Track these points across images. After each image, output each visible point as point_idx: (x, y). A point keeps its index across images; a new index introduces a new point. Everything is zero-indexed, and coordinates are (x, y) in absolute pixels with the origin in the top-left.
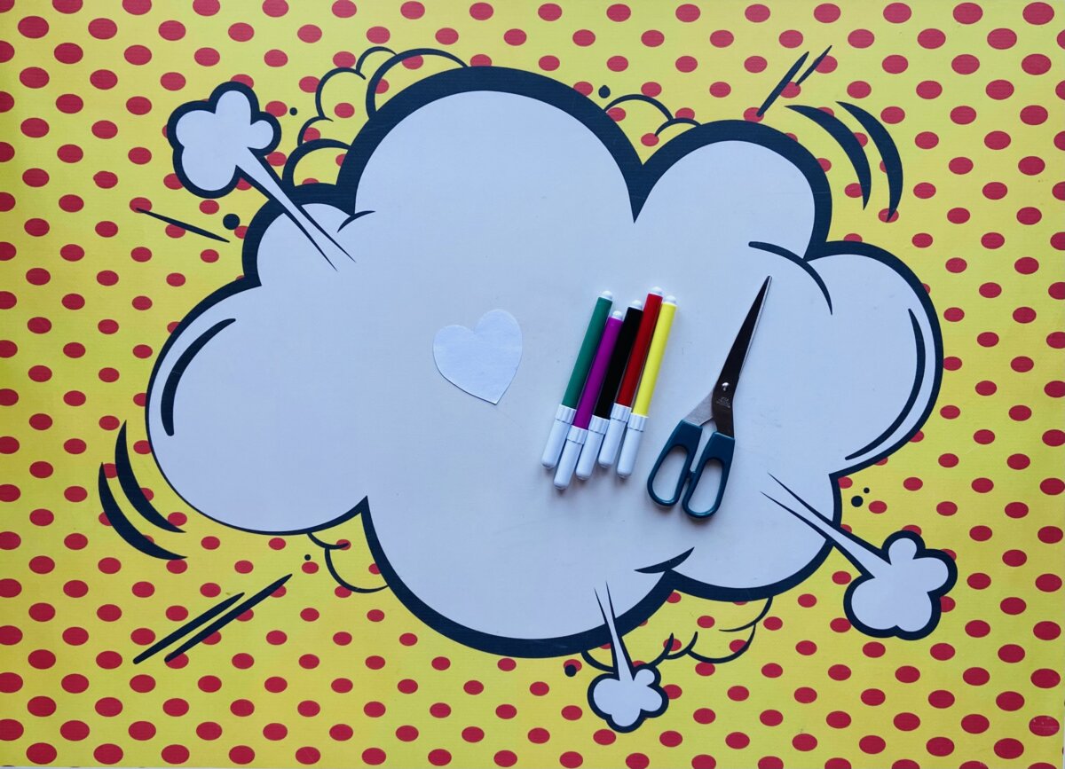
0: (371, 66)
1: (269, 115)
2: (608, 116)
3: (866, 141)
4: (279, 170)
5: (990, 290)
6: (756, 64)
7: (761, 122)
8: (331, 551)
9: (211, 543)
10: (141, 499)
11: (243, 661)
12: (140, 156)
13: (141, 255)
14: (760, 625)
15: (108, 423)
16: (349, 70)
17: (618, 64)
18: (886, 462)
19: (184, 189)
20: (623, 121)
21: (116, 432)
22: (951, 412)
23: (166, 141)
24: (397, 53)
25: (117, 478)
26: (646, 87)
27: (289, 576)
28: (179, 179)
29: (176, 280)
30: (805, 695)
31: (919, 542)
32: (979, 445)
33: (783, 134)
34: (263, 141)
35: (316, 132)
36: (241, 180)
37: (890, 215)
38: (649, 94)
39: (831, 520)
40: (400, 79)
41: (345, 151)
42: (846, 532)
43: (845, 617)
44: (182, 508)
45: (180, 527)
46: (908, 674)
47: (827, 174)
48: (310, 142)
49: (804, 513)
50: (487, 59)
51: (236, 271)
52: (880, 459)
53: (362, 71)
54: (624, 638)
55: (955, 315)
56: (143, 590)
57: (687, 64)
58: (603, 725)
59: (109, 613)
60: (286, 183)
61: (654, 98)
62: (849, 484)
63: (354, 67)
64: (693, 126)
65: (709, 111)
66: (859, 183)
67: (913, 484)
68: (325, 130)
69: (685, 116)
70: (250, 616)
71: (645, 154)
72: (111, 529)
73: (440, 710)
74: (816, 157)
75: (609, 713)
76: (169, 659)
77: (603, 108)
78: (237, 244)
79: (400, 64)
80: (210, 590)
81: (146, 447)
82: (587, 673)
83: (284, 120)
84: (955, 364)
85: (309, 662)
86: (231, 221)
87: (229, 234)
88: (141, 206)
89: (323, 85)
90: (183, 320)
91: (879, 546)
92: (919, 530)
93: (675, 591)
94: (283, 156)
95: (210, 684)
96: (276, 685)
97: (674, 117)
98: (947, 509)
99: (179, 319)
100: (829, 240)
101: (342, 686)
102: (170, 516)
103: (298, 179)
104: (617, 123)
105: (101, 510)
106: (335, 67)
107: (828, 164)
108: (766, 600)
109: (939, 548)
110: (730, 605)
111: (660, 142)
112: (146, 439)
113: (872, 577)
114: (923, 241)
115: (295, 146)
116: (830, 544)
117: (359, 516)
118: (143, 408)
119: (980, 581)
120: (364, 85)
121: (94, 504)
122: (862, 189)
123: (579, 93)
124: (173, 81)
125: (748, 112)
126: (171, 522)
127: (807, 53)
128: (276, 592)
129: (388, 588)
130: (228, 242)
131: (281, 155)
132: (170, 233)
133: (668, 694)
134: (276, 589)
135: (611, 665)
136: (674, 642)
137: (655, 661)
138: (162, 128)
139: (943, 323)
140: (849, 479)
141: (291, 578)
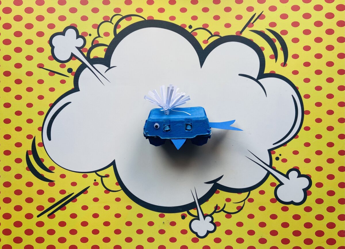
0: (115, 21)
1: (83, 37)
2: (192, 35)
3: (276, 41)
4: (85, 54)
5: (318, 88)
6: (239, 17)
7: (241, 36)
8: (103, 178)
9: (63, 176)
10: (40, 162)
11: (73, 216)
12: (40, 50)
13: (41, 82)
14: (246, 201)
15: (29, 137)
16: (109, 22)
17: (194, 18)
19: (54, 60)
20: (197, 36)
21: (32, 140)
22: (307, 129)
23: (49, 45)
24: (123, 16)
25: (32, 155)
26: (204, 25)
27: (89, 187)
29: (52, 90)
30: (262, 225)
31: (299, 172)
32: (317, 139)
33: (249, 39)
34: (80, 45)
35: (98, 41)
36: (73, 57)
37: (284, 64)
38: (205, 27)
39: (269, 164)
40: (124, 24)
41: (107, 47)
42: (274, 169)
43: (275, 198)
44: (54, 165)
45: (52, 171)
46: (297, 217)
47: (264, 52)
48: (95, 45)
49: (260, 163)
50: (152, 17)
51: (72, 86)
52: (285, 144)
53: (112, 22)
54: (201, 206)
55: (307, 96)
56: (40, 192)
57: (217, 18)
58: (195, 236)
59: (29, 200)
60: (88, 58)
61: (206, 28)
62: (274, 153)
64: (219, 37)
65: (224, 32)
66: (274, 54)
67: (296, 153)
68: (100, 41)
69: (217, 34)
70: (76, 201)
71: (204, 46)
72: (30, 171)
73: (140, 232)
74: (260, 46)
75: (196, 232)
76: (49, 216)
77: (190, 32)
78: (72, 78)
79: (124, 19)
80: (63, 192)
81: (42, 145)
82: (189, 218)
83: (87, 38)
84: (308, 112)
85: (96, 216)
86: (70, 70)
87: (69, 74)
88: (41, 66)
89: (99, 27)
90: (54, 102)
91: (285, 173)
92: (298, 168)
93: (218, 190)
95: (62, 224)
96: (84, 224)
97: (213, 35)
98: (307, 161)
99: (53, 103)
100: (265, 72)
101: (107, 224)
102: (50, 167)
103: (92, 57)
104: (195, 37)
105: (27, 166)
106: (103, 21)
107: (264, 49)
108: (248, 192)
109: (305, 174)
110: (237, 194)
111: (209, 42)
112: (42, 142)
113: (284, 184)
114: (295, 73)
115: (91, 46)
116: (269, 173)
117: (112, 166)
118: (41, 132)
119: (319, 185)
120: (113, 26)
121: (24, 164)
122: (275, 56)
123: (182, 27)
124: (51, 26)
125: (237, 33)
126: (50, 169)
127: (256, 14)
128: (85, 192)
129: (122, 190)
130: (69, 77)
131: (86, 49)
132: (50, 74)
133: (216, 225)
134: (85, 191)
135: (196, 215)
136: (218, 207)
137: (211, 214)
138: (47, 41)
139: (304, 100)
140: (274, 151)
141: (90, 188)
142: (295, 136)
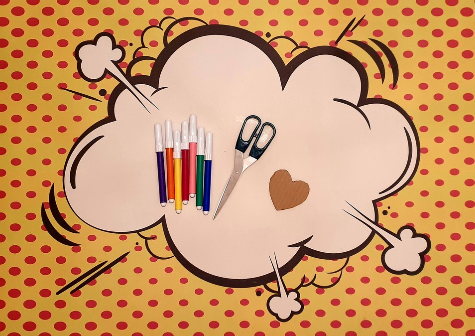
0: (165, 25)
1: (120, 46)
2: (270, 45)
3: (382, 55)
4: (124, 70)
6: (334, 22)
7: (337, 47)
8: (148, 241)
9: (92, 238)
10: (60, 218)
11: (107, 293)
12: (62, 65)
13: (62, 108)
14: (344, 270)
15: (46, 183)
16: (157, 27)
17: (274, 23)
18: (397, 194)
19: (82, 78)
20: (277, 47)
21: (50, 187)
22: (425, 172)
23: (74, 58)
24: (177, 19)
25: (50, 209)
26: (286, 32)
27: (129, 252)
28: (80, 74)
29: (77, 119)
30: (366, 302)
31: (414, 231)
32: (437, 186)
33: (346, 52)
34: (118, 58)
35: (141, 53)
36: (107, 74)
37: (394, 86)
38: (288, 36)
40: (178, 30)
41: (154, 61)
42: (381, 226)
43: (382, 265)
44: (80, 223)
45: (78, 231)
46: (411, 291)
47: (366, 69)
48: (138, 58)
49: (362, 219)
50: (217, 21)
51: (105, 114)
52: (395, 193)
53: (161, 27)
54: (283, 277)
55: (424, 129)
56: (61, 260)
57: (304, 23)
58: (274, 319)
59: (46, 271)
60: (127, 75)
61: (291, 37)
62: (381, 205)
63: (158, 25)
64: (307, 49)
65: (314, 42)
66: (379, 72)
67: (409, 204)
68: (145, 52)
69: (303, 45)
70: (111, 271)
71: (287, 61)
72: (47, 232)
73: (199, 314)
74: (361, 61)
75: (276, 313)
76: (72, 293)
77: (268, 42)
78: (105, 102)
79: (178, 23)
80: (91, 260)
81: (63, 194)
82: (266, 294)
83: (127, 48)
84: (426, 151)
85: (138, 292)
86: (103, 93)
87: (102, 98)
88: (62, 86)
89: (144, 34)
91: (396, 233)
92: (413, 225)
93: (305, 255)
94: (127, 64)
95: (91, 304)
96: (122, 304)
97: (299, 45)
98: (425, 215)
99: (79, 136)
101: (153, 303)
102: (74, 226)
103: (133, 74)
104: (274, 48)
105: (43, 224)
106: (150, 26)
107: (366, 65)
108: (346, 259)
109: (422, 233)
110: (331, 261)
111: (293, 56)
112: (63, 191)
113: (393, 247)
114: (408, 97)
115: (132, 59)
116: (374, 232)
117: (161, 223)
118: (62, 177)
119: (441, 248)
121: (39, 221)
122: (382, 75)
123: (257, 35)
124: (78, 33)
125: (331, 43)
126: (74, 228)
127: (355, 18)
129: (174, 257)
130: (101, 101)
131: (125, 63)
132: (75, 98)
133: (304, 303)
134: (122, 259)
135: (277, 290)
136: (305, 279)
137: (297, 288)
138: (73, 52)
139: (420, 133)
140: (381, 203)
142: (409, 182)
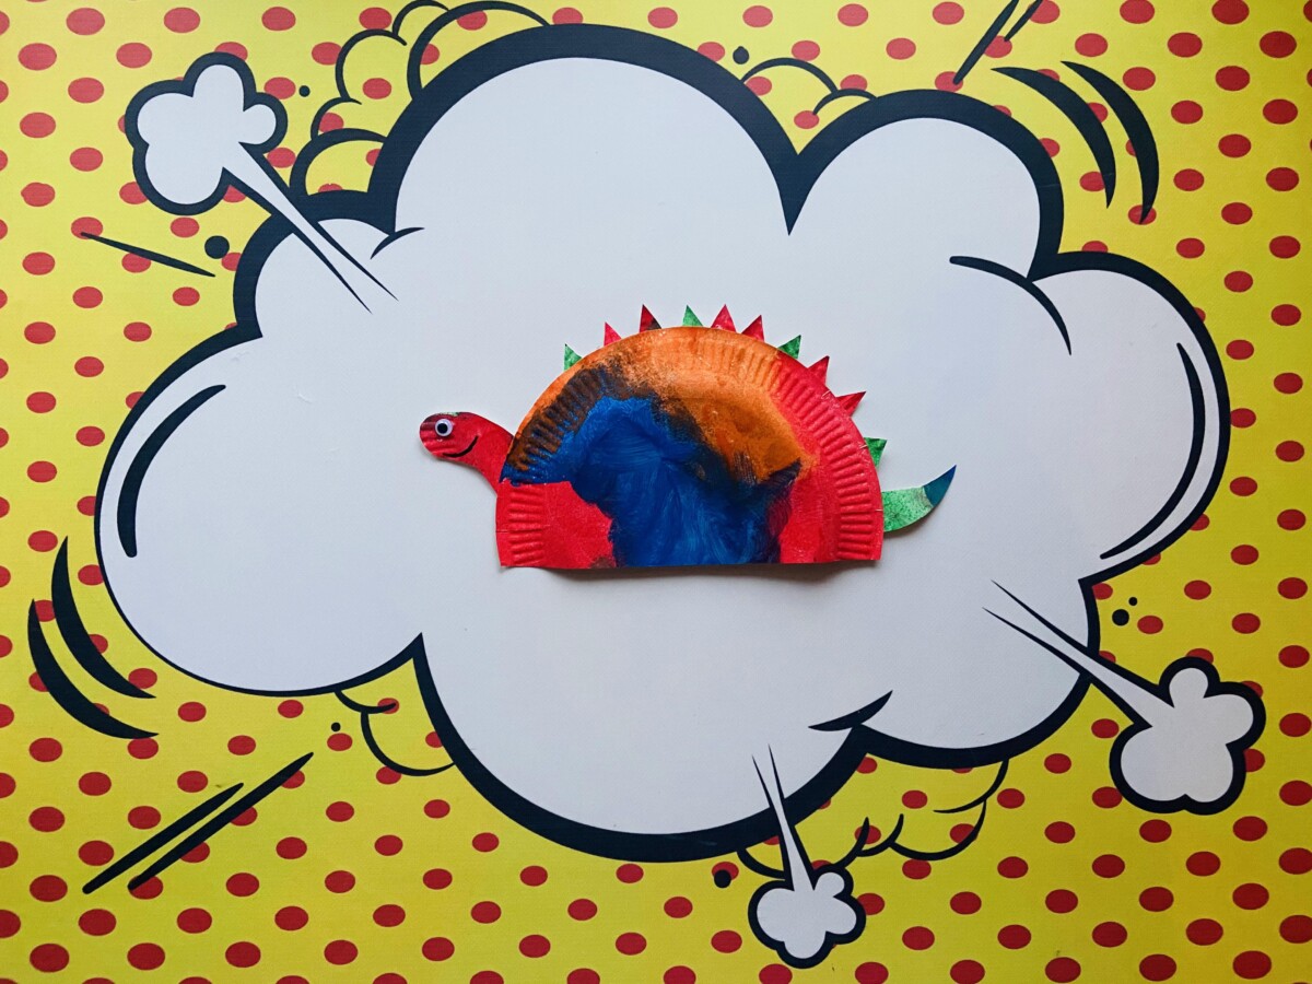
0: (412, 28)
1: (270, 97)
2: (747, 88)
3: (1105, 115)
4: (285, 174)
6: (948, 14)
7: (959, 92)
8: (371, 717)
9: (192, 712)
10: (89, 650)
11: (243, 885)
12: (86, 159)
13: (88, 298)
14: (993, 800)
15: (41, 541)
16: (387, 34)
17: (758, 16)
18: (1159, 559)
19: (148, 202)
20: (769, 95)
21: (53, 554)
22: (1244, 487)
23: (124, 136)
24: (450, 8)
25: (54, 621)
26: (798, 47)
27: (309, 756)
28: (142, 188)
29: (138, 332)
30: (1061, 901)
31: (1212, 674)
32: (1285, 532)
33: (991, 107)
34: (262, 135)
35: (341, 121)
36: (231, 189)
37: (1144, 214)
38: (803, 57)
39: (1085, 643)
40: (455, 44)
41: (379, 145)
42: (1108, 662)
43: (1112, 785)
44: (154, 664)
45: (146, 691)
46: (1203, 864)
47: (1054, 159)
48: (328, 133)
49: (1048, 638)
50: (576, 13)
51: (227, 317)
52: (1151, 556)
53: (400, 34)
54: (798, 827)
55: (1241, 350)
56: (95, 784)
57: (853, 15)
58: (773, 957)
59: (46, 819)
60: (295, 191)
61: (812, 62)
62: (1107, 593)
63: (390, 29)
64: (865, 100)
65: (887, 79)
66: (1097, 169)
67: (1198, 590)
68: (349, 116)
69: (854, 86)
70: (254, 816)
71: (800, 139)
72: (47, 695)
73: (535, 946)
74: (1039, 136)
75: (779, 939)
76: (134, 886)
77: (740, 78)
78: (225, 279)
79: (455, 23)
80: (192, 781)
81: (96, 574)
82: (748, 881)
83: (291, 104)
84: (1247, 418)
85: (340, 882)
86: (217, 247)
87: (214, 265)
88: (87, 229)
89: (346, 55)
90: (150, 390)
91: (1155, 680)
92: (1209, 655)
93: (868, 755)
94: (292, 153)
95: (195, 921)
96: (292, 919)
97: (839, 88)
98: (1246, 623)
99: (144, 389)
100: (1061, 250)
101: (389, 916)
102: (131, 675)
103: (313, 186)
104: (762, 98)
105: (33, 670)
106: (365, 29)
107: (1056, 148)
108: (1000, 763)
109: (1239, 681)
110: (948, 774)
111: (820, 123)
112: (96, 563)
113: (1146, 726)
114: (1191, 248)
115: (309, 139)
117: (411, 663)
118: (92, 518)
119: (1296, 726)
120: (404, 53)
121: (22, 660)
122: (1105, 179)
123: (705, 58)
124: (134, 55)
125: (941, 78)
126: (136, 683)
128: (293, 779)
129: (455, 766)
130: (213, 276)
131: (287, 151)
132: (128, 265)
133: (865, 908)
134: (290, 776)
135: (781, 868)
136: (871, 830)
137: (844, 859)
138: (118, 119)
139: (1227, 362)
140: (1107, 586)
141: (312, 759)
142: (1196, 520)
